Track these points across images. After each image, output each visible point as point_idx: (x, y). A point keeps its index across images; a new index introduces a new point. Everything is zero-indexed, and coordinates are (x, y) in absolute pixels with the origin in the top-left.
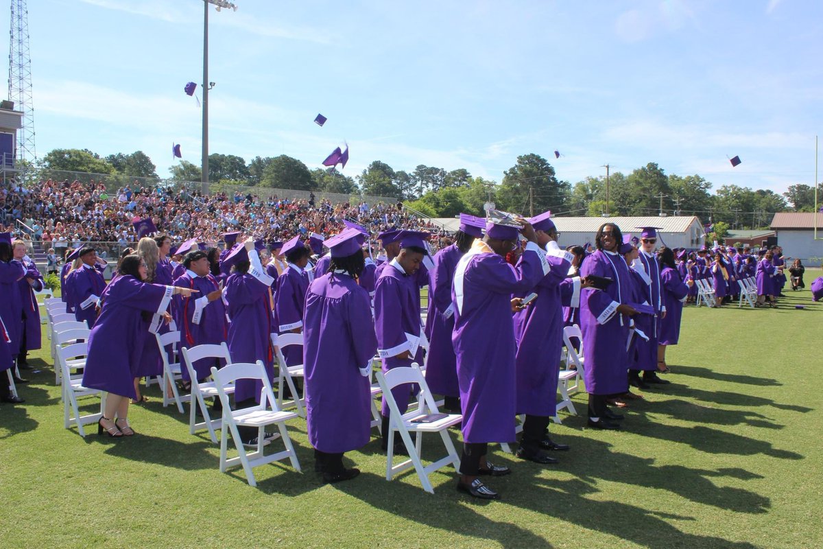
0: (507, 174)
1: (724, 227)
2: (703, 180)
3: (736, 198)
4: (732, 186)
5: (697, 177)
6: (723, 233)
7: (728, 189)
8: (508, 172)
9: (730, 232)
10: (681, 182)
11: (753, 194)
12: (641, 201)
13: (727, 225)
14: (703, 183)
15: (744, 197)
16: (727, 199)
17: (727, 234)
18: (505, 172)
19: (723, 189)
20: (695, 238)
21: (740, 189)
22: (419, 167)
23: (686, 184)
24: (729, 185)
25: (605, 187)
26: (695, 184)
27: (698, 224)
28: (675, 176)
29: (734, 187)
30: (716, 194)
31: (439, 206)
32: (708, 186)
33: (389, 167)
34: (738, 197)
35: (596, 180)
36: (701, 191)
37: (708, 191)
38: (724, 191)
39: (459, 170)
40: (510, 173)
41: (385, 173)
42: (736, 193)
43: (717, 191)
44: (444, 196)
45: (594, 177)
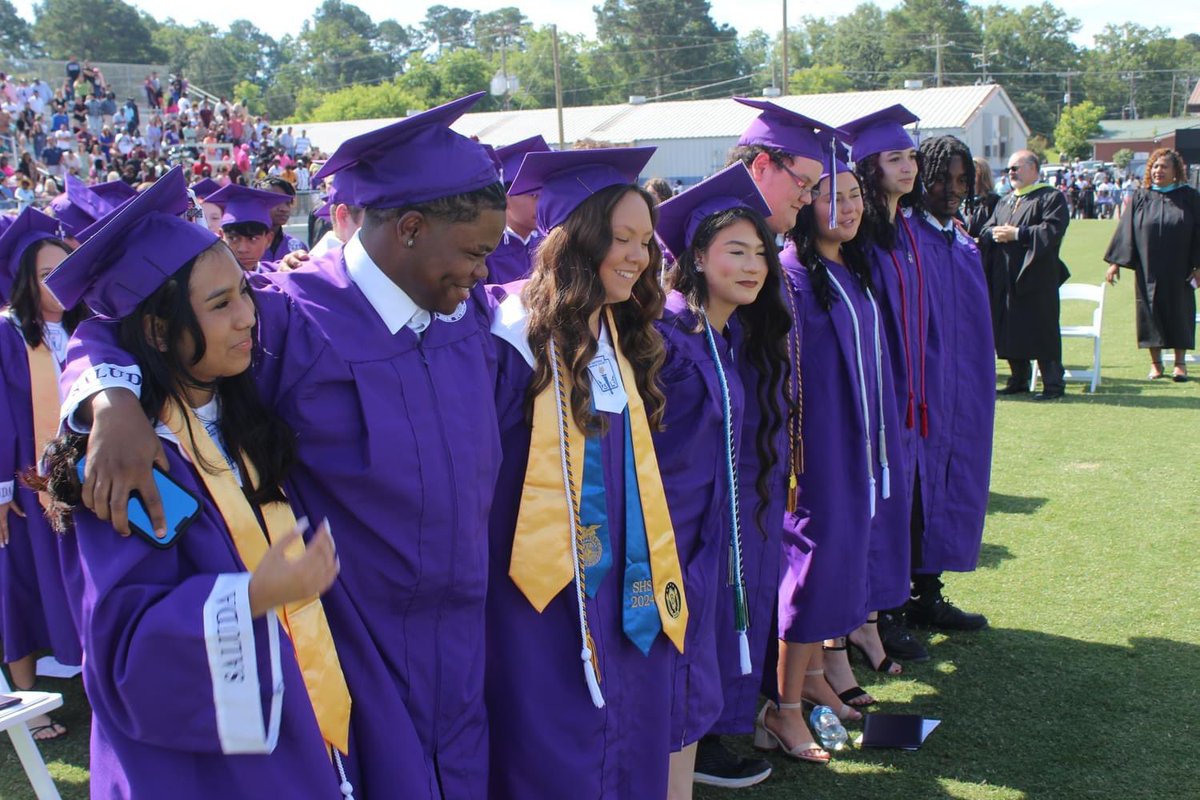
0: (599, 12)
1: (1094, 115)
2: (1060, 14)
3: (1136, 51)
4: (1126, 26)
5: (1049, 8)
6: (1090, 130)
7: (1118, 32)
8: (601, 9)
9: (1105, 125)
10: (1010, 21)
11: (1173, 41)
12: (907, 62)
13: (1100, 110)
14: (1061, 19)
15: (1154, 51)
16: (1115, 56)
17: (1100, 131)
18: (595, 9)
19: (1107, 33)
20: (995, 142)
21: (1143, 32)
22: (432, 11)
23: (1022, 22)
24: (1121, 23)
25: (837, 35)
26: (1042, 22)
27: (1007, 108)
28: (1000, 8)
29: (1131, 28)
30: (1091, 46)
31: (439, 94)
32: (1071, 26)
33: (362, 14)
34: (1139, 49)
35: (822, 23)
36: (1056, 40)
37: (1073, 39)
38: (1110, 38)
39: (503, 11)
40: (606, 9)
41: (351, 25)
42: (1136, 40)
43: (1095, 37)
44: (452, 70)
45: (817, 18)
